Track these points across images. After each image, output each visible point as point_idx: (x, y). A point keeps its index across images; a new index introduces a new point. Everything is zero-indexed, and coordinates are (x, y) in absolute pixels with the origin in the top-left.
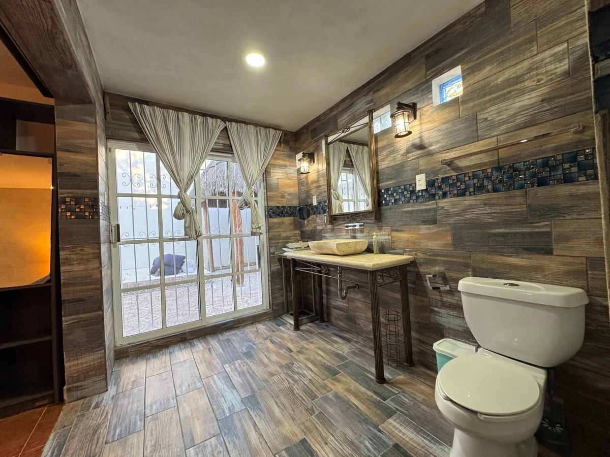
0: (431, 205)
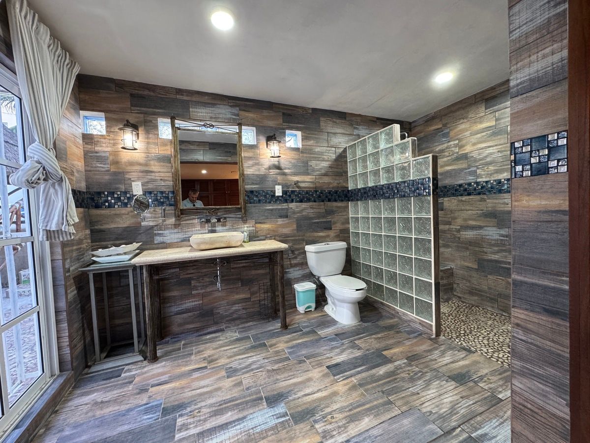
0: (285, 206)
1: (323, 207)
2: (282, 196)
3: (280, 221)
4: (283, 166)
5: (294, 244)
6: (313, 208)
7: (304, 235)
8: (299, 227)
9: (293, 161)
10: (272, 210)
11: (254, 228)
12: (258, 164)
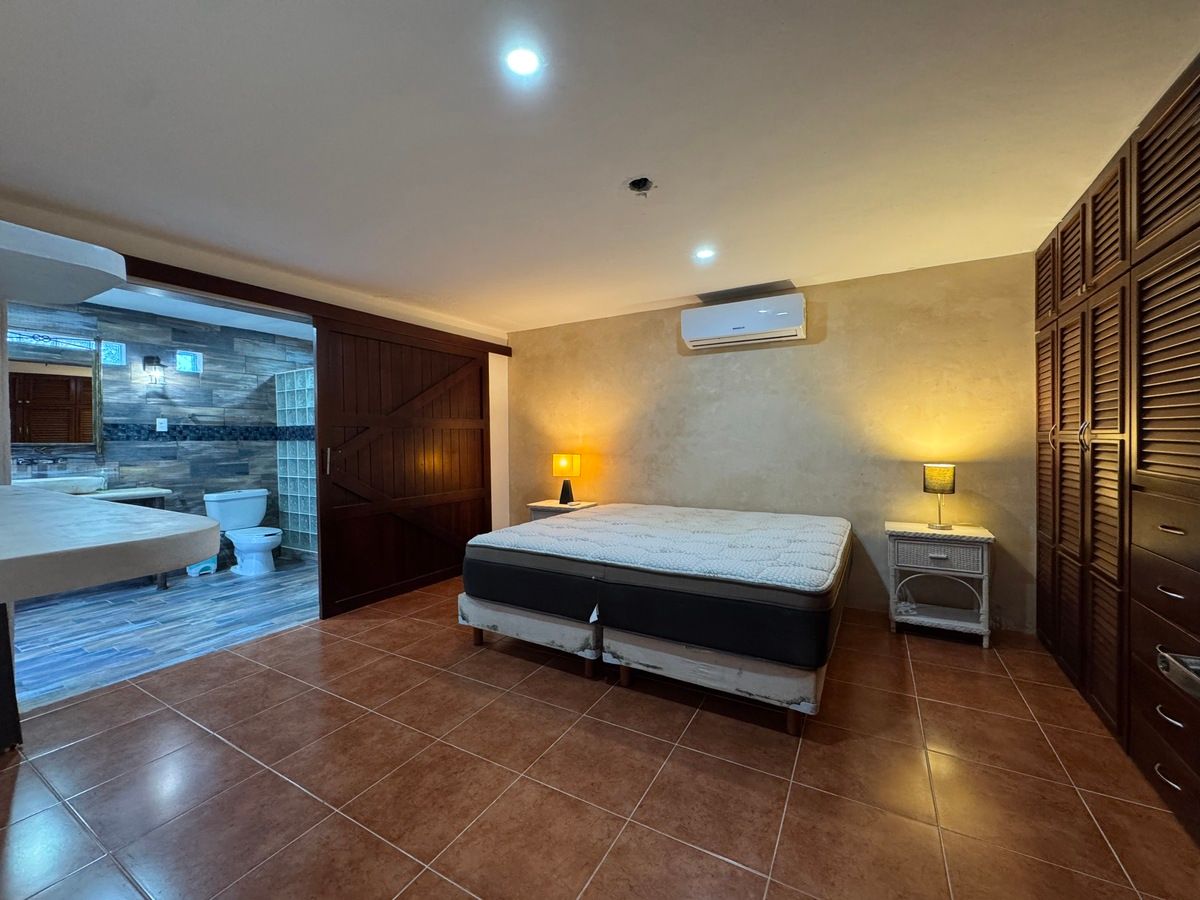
0: (172, 444)
1: (235, 446)
2: (167, 433)
3: (163, 464)
4: (169, 394)
5: (187, 493)
6: (219, 448)
7: (203, 482)
8: (195, 471)
9: (187, 389)
10: (149, 449)
11: (117, 473)
12: (128, 390)
